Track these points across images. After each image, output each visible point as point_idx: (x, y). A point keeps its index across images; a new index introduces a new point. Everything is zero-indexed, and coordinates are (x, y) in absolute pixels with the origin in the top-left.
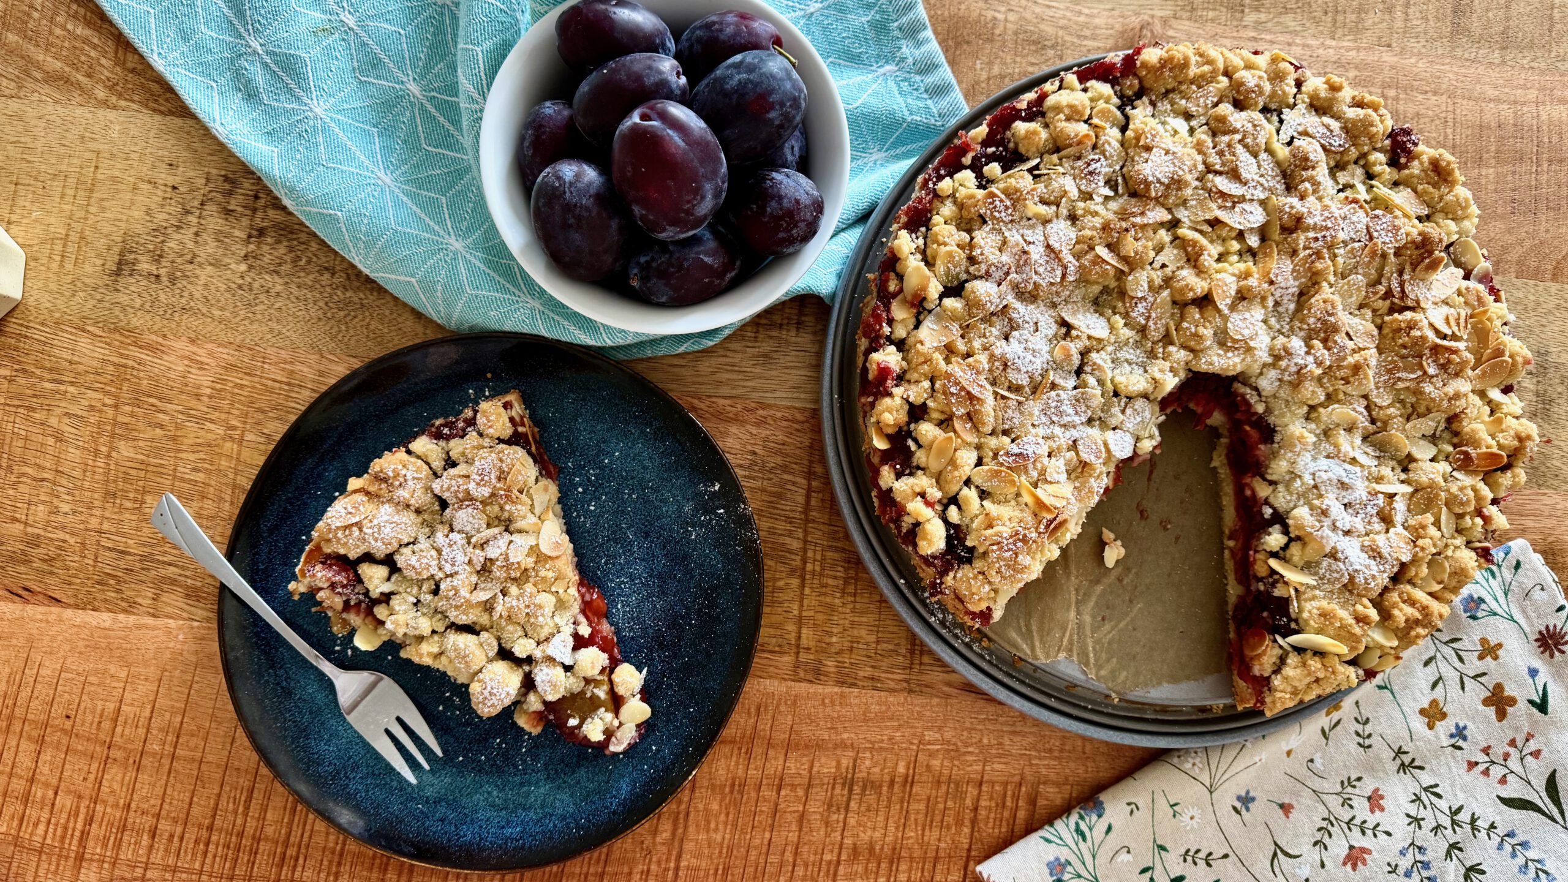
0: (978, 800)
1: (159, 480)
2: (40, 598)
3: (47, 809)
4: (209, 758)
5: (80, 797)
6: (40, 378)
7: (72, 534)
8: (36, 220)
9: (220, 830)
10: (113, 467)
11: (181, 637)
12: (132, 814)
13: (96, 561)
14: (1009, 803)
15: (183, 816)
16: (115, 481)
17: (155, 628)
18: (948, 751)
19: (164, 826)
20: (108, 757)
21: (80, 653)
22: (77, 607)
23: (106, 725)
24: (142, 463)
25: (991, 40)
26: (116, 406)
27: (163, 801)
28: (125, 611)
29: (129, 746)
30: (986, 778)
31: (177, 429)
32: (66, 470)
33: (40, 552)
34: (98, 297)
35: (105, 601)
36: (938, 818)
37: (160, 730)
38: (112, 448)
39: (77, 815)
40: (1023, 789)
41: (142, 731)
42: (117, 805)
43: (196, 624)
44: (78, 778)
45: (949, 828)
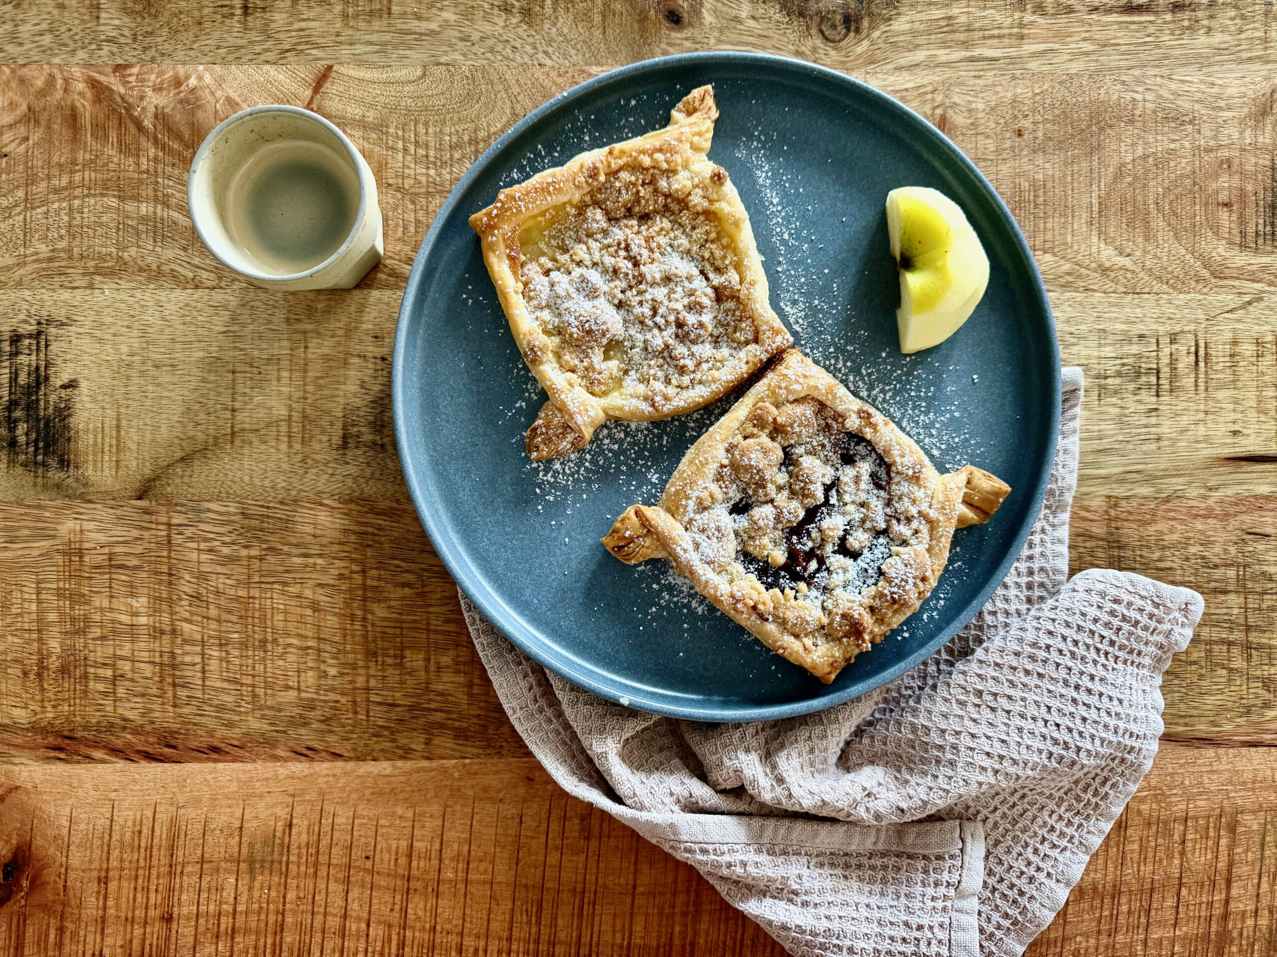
0: (1185, 835)
1: (415, 634)
2: (324, 754)
3: (363, 940)
4: (499, 878)
5: (390, 926)
6: (289, 555)
7: (342, 694)
8: (258, 405)
9: (519, 940)
10: (370, 628)
11: (456, 775)
12: (438, 935)
13: (368, 716)
14: (1212, 834)
15: (483, 931)
16: (374, 641)
17: (431, 770)
18: (1156, 795)
19: (469, 942)
20: (408, 889)
21: (369, 800)
22: (358, 759)
23: (403, 861)
24: (396, 621)
25: (1131, 122)
26: (363, 572)
27: (464, 920)
28: (402, 757)
29: (426, 877)
30: (1190, 814)
31: (423, 586)
32: (327, 637)
33: (316, 714)
34: (330, 472)
35: (382, 750)
36: (1150, 855)
37: (452, 859)
38: (366, 611)
39: (390, 942)
40: (1223, 820)
41: (435, 862)
42: (424, 928)
43: (467, 761)
44: (386, 910)
45: (1161, 861)
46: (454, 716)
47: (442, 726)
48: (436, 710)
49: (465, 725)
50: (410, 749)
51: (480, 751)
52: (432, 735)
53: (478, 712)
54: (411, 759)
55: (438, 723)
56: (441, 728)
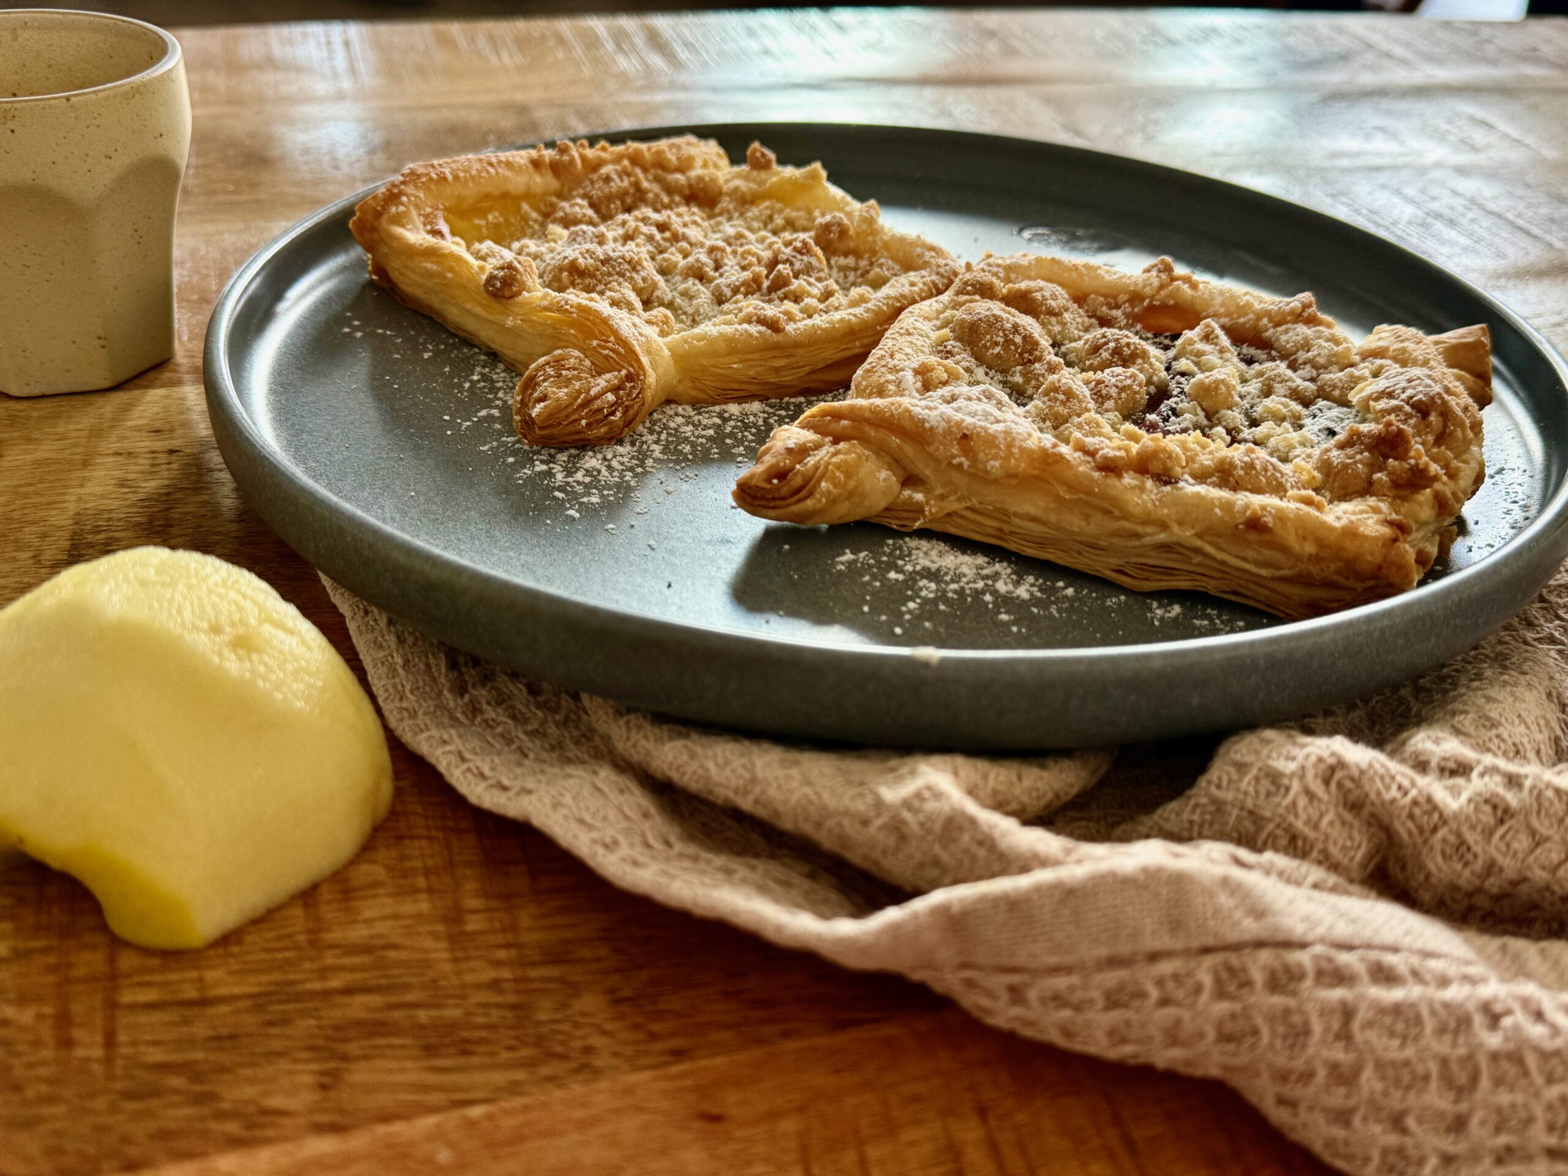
46: (410, 997)
47: (374, 1028)
48: (349, 991)
49: (453, 1013)
50: (266, 1112)
51: (519, 1075)
52: (345, 1058)
53: (489, 974)
54: (268, 1141)
55: (360, 1023)
56: (372, 1034)
